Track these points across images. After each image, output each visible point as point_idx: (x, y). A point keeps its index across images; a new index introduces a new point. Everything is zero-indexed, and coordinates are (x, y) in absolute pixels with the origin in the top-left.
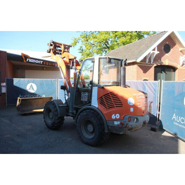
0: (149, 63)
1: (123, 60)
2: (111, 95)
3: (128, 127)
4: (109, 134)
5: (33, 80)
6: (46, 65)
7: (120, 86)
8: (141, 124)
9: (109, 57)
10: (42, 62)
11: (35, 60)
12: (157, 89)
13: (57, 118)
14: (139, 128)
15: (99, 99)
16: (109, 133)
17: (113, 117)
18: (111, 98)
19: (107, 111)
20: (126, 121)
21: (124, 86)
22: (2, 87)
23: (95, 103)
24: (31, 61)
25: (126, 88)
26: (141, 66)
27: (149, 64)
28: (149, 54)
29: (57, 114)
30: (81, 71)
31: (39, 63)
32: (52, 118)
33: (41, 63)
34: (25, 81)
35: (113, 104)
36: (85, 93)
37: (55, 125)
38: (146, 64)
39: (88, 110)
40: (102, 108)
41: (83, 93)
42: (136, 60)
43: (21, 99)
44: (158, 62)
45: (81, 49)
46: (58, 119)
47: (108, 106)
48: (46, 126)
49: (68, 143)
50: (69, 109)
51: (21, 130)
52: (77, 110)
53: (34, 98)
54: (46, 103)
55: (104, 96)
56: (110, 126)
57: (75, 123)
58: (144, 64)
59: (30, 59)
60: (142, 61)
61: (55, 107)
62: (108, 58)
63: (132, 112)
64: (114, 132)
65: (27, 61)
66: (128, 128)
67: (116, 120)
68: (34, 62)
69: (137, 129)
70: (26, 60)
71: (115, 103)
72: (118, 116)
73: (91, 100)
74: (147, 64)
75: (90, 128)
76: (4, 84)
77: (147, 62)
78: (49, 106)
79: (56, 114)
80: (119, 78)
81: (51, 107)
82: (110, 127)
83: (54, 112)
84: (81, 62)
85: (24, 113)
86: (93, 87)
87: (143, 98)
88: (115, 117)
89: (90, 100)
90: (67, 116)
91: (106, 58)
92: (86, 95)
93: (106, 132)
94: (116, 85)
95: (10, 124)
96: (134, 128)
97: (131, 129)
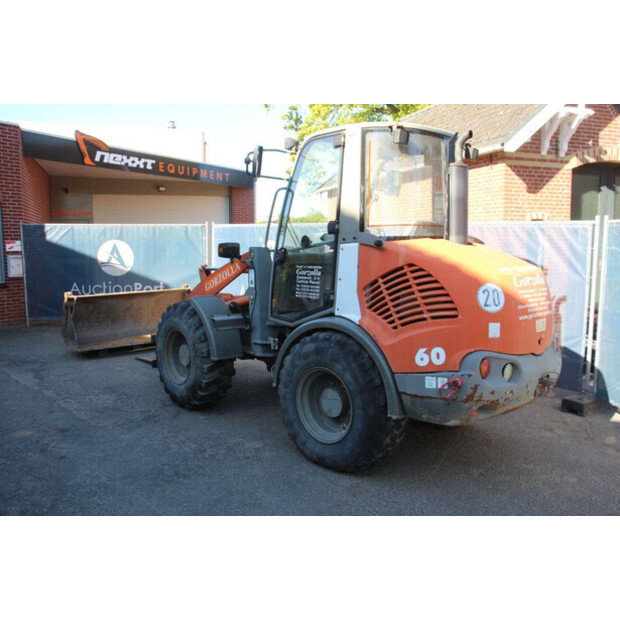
0: (553, 157)
1: (455, 137)
2: (412, 272)
3: (481, 396)
4: (403, 423)
5: (119, 230)
6: (166, 173)
7: (448, 238)
8: (529, 388)
9: (400, 124)
10: (152, 165)
11: (125, 157)
12: (589, 252)
13: (206, 366)
14: (522, 403)
15: (365, 288)
16: (403, 419)
17: (421, 358)
18: (410, 287)
19: (396, 335)
20: (470, 376)
21: (462, 238)
22: (9, 256)
23: (349, 306)
24: (111, 162)
25: (470, 246)
26: (521, 167)
27: (551, 161)
28: (552, 121)
29: (208, 352)
30: (293, 184)
31: (142, 166)
32: (189, 366)
33: (149, 167)
34: (92, 233)
35: (419, 309)
36: (312, 270)
37: (201, 393)
38: (539, 160)
39: (322, 335)
40: (377, 327)
41: (304, 269)
42: (503, 145)
43: (75, 297)
44: (586, 151)
45: (294, 116)
46: (211, 370)
47: (400, 318)
48: (168, 395)
49: (248, 458)
50: (250, 331)
51: (75, 412)
52: (281, 332)
53: (125, 293)
54: (165, 310)
55: (383, 277)
56: (409, 395)
57: (274, 385)
58: (533, 160)
59: (107, 155)
60: (524, 148)
61: (201, 324)
62: (398, 127)
63: (494, 339)
64: (425, 417)
65: (97, 159)
66: (480, 404)
67: (431, 370)
68: (123, 163)
69: (516, 405)
70: (92, 157)
71: (426, 304)
72: (438, 356)
73: (333, 293)
74: (545, 161)
75: (331, 401)
76: (17, 246)
77: (544, 153)
78: (177, 319)
79: (205, 350)
80: (442, 209)
81: (184, 325)
82: (407, 400)
83: (194, 344)
84: (293, 151)
85: (86, 349)
86: (342, 246)
87: (538, 286)
88: (426, 357)
89: (329, 297)
90: (246, 356)
91: (391, 127)
92: (313, 276)
93: (394, 417)
94: (432, 234)
95: (36, 388)
96: (502, 402)
97: (489, 407)
